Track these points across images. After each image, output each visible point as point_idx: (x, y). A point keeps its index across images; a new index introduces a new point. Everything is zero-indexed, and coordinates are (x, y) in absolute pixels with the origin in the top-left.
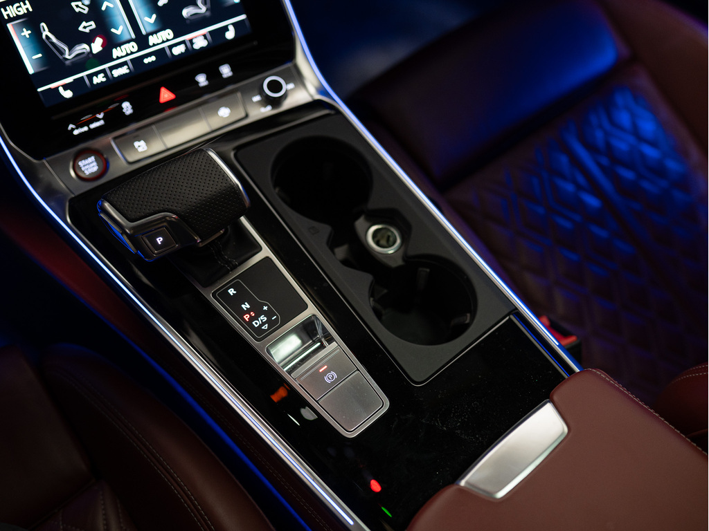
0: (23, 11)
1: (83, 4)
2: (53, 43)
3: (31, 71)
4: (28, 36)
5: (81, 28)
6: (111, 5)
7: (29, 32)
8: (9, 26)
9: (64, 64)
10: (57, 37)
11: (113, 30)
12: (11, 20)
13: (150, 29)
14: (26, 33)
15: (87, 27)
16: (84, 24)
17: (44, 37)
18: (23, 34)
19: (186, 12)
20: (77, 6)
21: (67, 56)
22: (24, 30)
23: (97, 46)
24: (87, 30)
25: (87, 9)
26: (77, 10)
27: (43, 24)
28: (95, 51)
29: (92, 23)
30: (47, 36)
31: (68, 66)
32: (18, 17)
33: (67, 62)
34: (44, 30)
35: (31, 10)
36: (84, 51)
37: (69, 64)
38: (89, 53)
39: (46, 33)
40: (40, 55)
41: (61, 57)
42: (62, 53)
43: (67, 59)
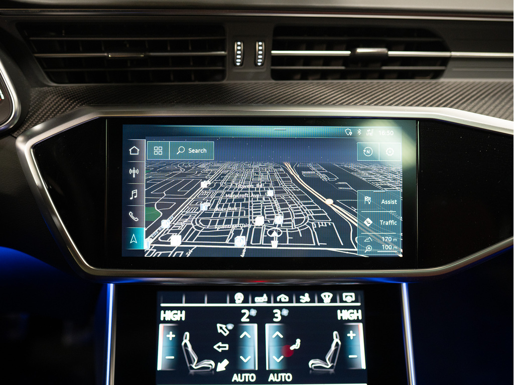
0: (177, 318)
1: (226, 328)
2: (187, 352)
3: (159, 368)
4: (171, 339)
5: (215, 347)
6: (249, 336)
7: (174, 336)
8: (161, 326)
9: (189, 371)
10: (193, 348)
11: (241, 357)
12: (165, 322)
13: (273, 367)
14: (171, 336)
15: (221, 347)
16: (220, 344)
17: (183, 344)
18: (168, 336)
19: (313, 363)
20: (221, 328)
21: (193, 366)
22: (171, 333)
23: (222, 366)
24: (220, 350)
25: (228, 332)
26: (220, 331)
27: (187, 334)
28: (218, 370)
29: (227, 345)
30: (185, 344)
31: (191, 375)
32: (171, 322)
33: (192, 371)
34: (186, 338)
35: (183, 319)
36: (210, 366)
37: (193, 373)
38: (212, 370)
39: (186, 341)
40: (173, 357)
41: (188, 365)
42: (191, 362)
43: (192, 368)
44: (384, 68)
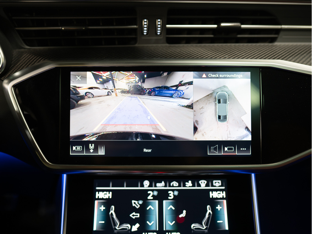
0: (107, 197)
1: (138, 203)
2: (113, 218)
3: (95, 229)
4: (102, 210)
5: (131, 215)
6: (152, 208)
7: (104, 208)
8: (96, 202)
9: (114, 231)
10: (117, 216)
11: (148, 222)
12: (98, 199)
13: (168, 229)
14: (103, 208)
15: (134, 215)
16: (134, 213)
17: (110, 213)
18: (100, 208)
19: (194, 226)
20: (135, 203)
21: (117, 228)
22: (102, 206)
23: (135, 228)
24: (134, 217)
25: (139, 206)
26: (134, 205)
27: (113, 207)
28: (132, 230)
29: (138, 214)
30: (112, 213)
31: (115, 233)
32: (102, 199)
33: (115, 231)
34: (112, 210)
35: (111, 197)
36: (127, 228)
38: (129, 230)
39: (112, 211)
40: (103, 222)
41: (113, 227)
42: (115, 225)
43: (116, 230)
44: (239, 36)
